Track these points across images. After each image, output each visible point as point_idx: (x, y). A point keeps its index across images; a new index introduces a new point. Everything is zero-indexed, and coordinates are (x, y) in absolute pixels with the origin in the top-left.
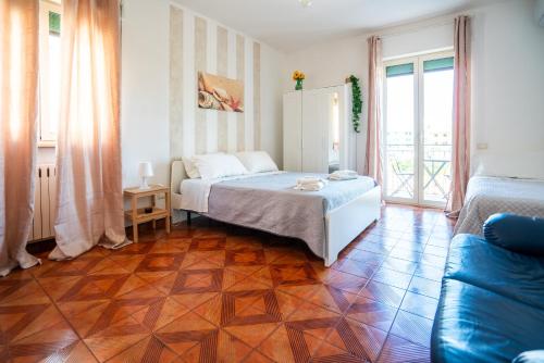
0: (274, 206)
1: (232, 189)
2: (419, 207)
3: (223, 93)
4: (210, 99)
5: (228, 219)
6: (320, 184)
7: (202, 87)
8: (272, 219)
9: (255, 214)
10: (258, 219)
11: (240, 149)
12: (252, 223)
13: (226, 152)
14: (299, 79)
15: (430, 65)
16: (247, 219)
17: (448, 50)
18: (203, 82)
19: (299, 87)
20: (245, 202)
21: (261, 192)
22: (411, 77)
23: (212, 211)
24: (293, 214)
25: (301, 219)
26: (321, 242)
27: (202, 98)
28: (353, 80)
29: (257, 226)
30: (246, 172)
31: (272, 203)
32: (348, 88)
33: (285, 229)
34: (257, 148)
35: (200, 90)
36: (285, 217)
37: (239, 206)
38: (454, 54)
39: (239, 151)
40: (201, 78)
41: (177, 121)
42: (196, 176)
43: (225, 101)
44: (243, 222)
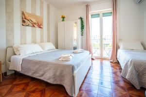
0: (49, 69)
1: (31, 61)
2: (102, 59)
3: (34, 21)
4: (27, 22)
5: (30, 74)
6: (71, 57)
7: (24, 17)
8: (48, 75)
9: (41, 73)
10: (42, 75)
11: (42, 41)
12: (40, 76)
13: (35, 43)
14: (63, 18)
15: (105, 15)
16: (38, 75)
17: (110, 10)
18: (24, 15)
19: (63, 20)
20: (37, 66)
21: (44, 62)
22: (99, 18)
23: (23, 70)
24: (58, 73)
25: (62, 76)
26: (71, 88)
27: (24, 22)
28: (81, 19)
29: (42, 78)
30: (42, 51)
31: (48, 68)
32: (79, 21)
33: (54, 81)
34: (49, 41)
35: (22, 18)
36: (55, 75)
37: (35, 69)
38: (112, 11)
39: (41, 42)
40: (23, 14)
41: (10, 31)
42: (19, 54)
43: (35, 24)
44: (36, 76)
